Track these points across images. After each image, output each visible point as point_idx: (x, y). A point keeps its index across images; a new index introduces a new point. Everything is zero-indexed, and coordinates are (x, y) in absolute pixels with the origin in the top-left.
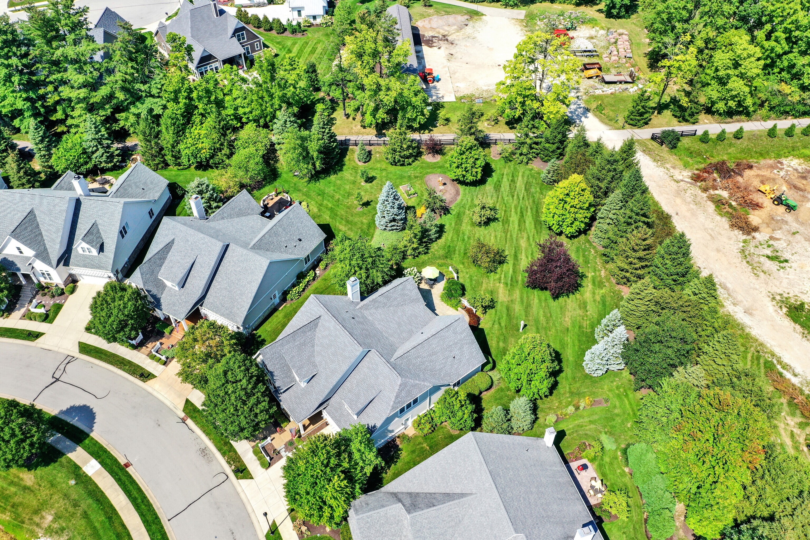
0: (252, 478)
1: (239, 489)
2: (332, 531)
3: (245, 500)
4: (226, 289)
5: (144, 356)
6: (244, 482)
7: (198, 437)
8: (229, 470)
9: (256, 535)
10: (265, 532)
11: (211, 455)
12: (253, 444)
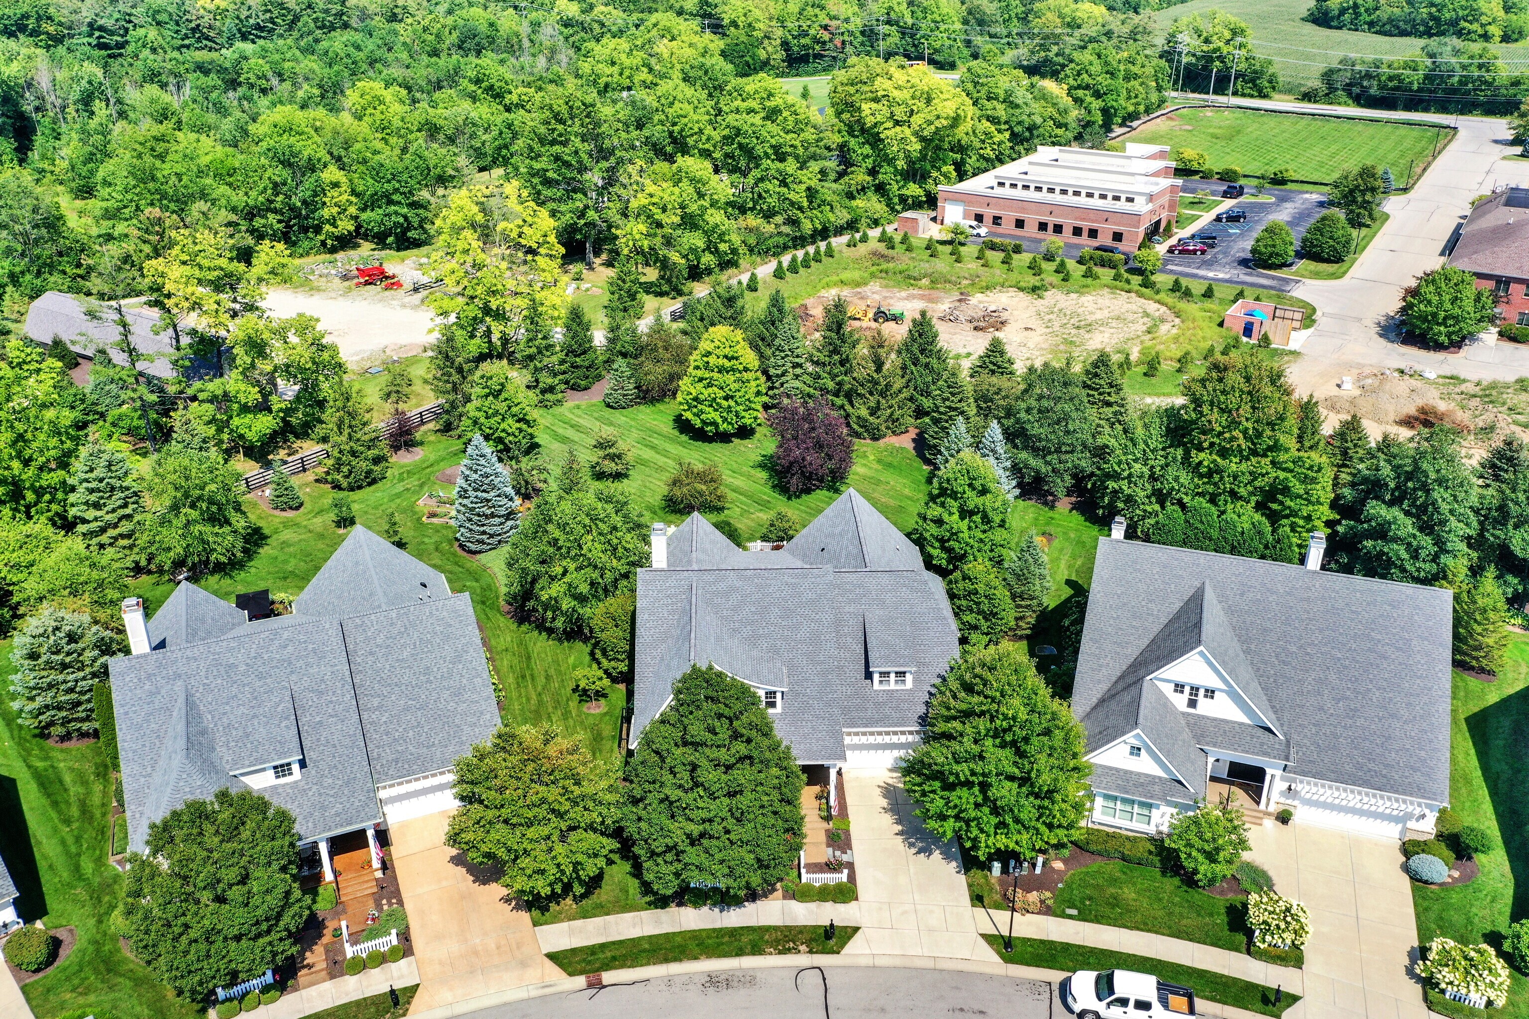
0: (856, 929)
1: (863, 962)
2: (1065, 861)
3: (898, 962)
4: (407, 709)
5: (328, 985)
6: (854, 947)
7: (669, 981)
8: (803, 959)
9: (990, 977)
10: (996, 959)
11: (740, 974)
12: (779, 893)
